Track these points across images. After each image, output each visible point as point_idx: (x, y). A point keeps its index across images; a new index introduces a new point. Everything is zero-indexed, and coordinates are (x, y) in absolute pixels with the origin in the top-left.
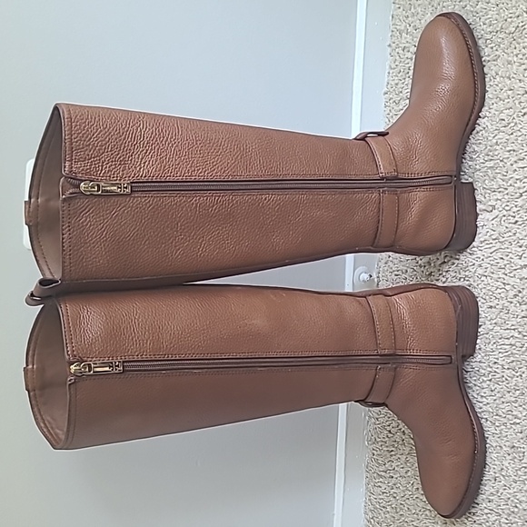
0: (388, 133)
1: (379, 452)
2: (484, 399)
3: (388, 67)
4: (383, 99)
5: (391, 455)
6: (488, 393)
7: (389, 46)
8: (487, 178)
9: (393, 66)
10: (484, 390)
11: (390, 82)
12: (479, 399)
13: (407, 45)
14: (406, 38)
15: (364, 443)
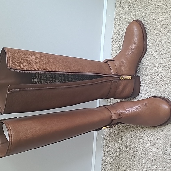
0: (115, 60)
1: (106, 155)
2: (141, 142)
3: (113, 30)
4: (111, 40)
5: (110, 156)
6: (142, 140)
7: (114, 23)
8: (144, 70)
9: (115, 30)
10: (141, 139)
11: (114, 35)
12: (139, 142)
13: (119, 24)
14: (119, 21)
15: (101, 151)
